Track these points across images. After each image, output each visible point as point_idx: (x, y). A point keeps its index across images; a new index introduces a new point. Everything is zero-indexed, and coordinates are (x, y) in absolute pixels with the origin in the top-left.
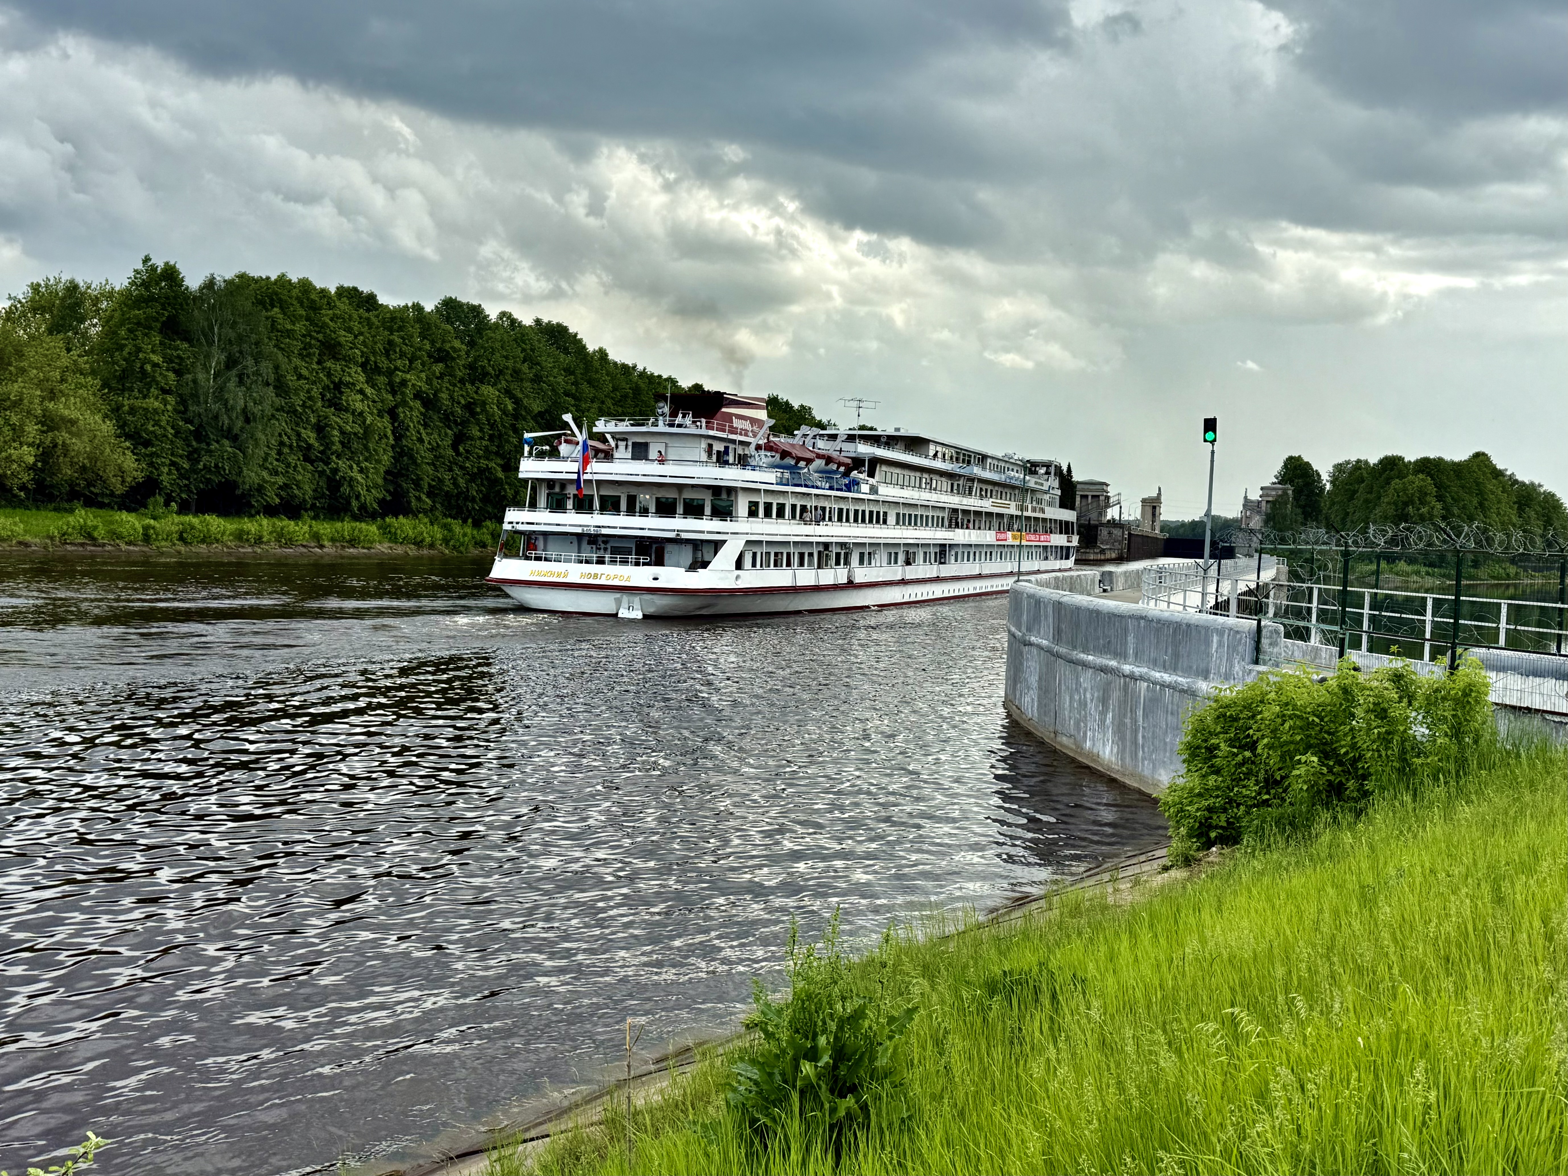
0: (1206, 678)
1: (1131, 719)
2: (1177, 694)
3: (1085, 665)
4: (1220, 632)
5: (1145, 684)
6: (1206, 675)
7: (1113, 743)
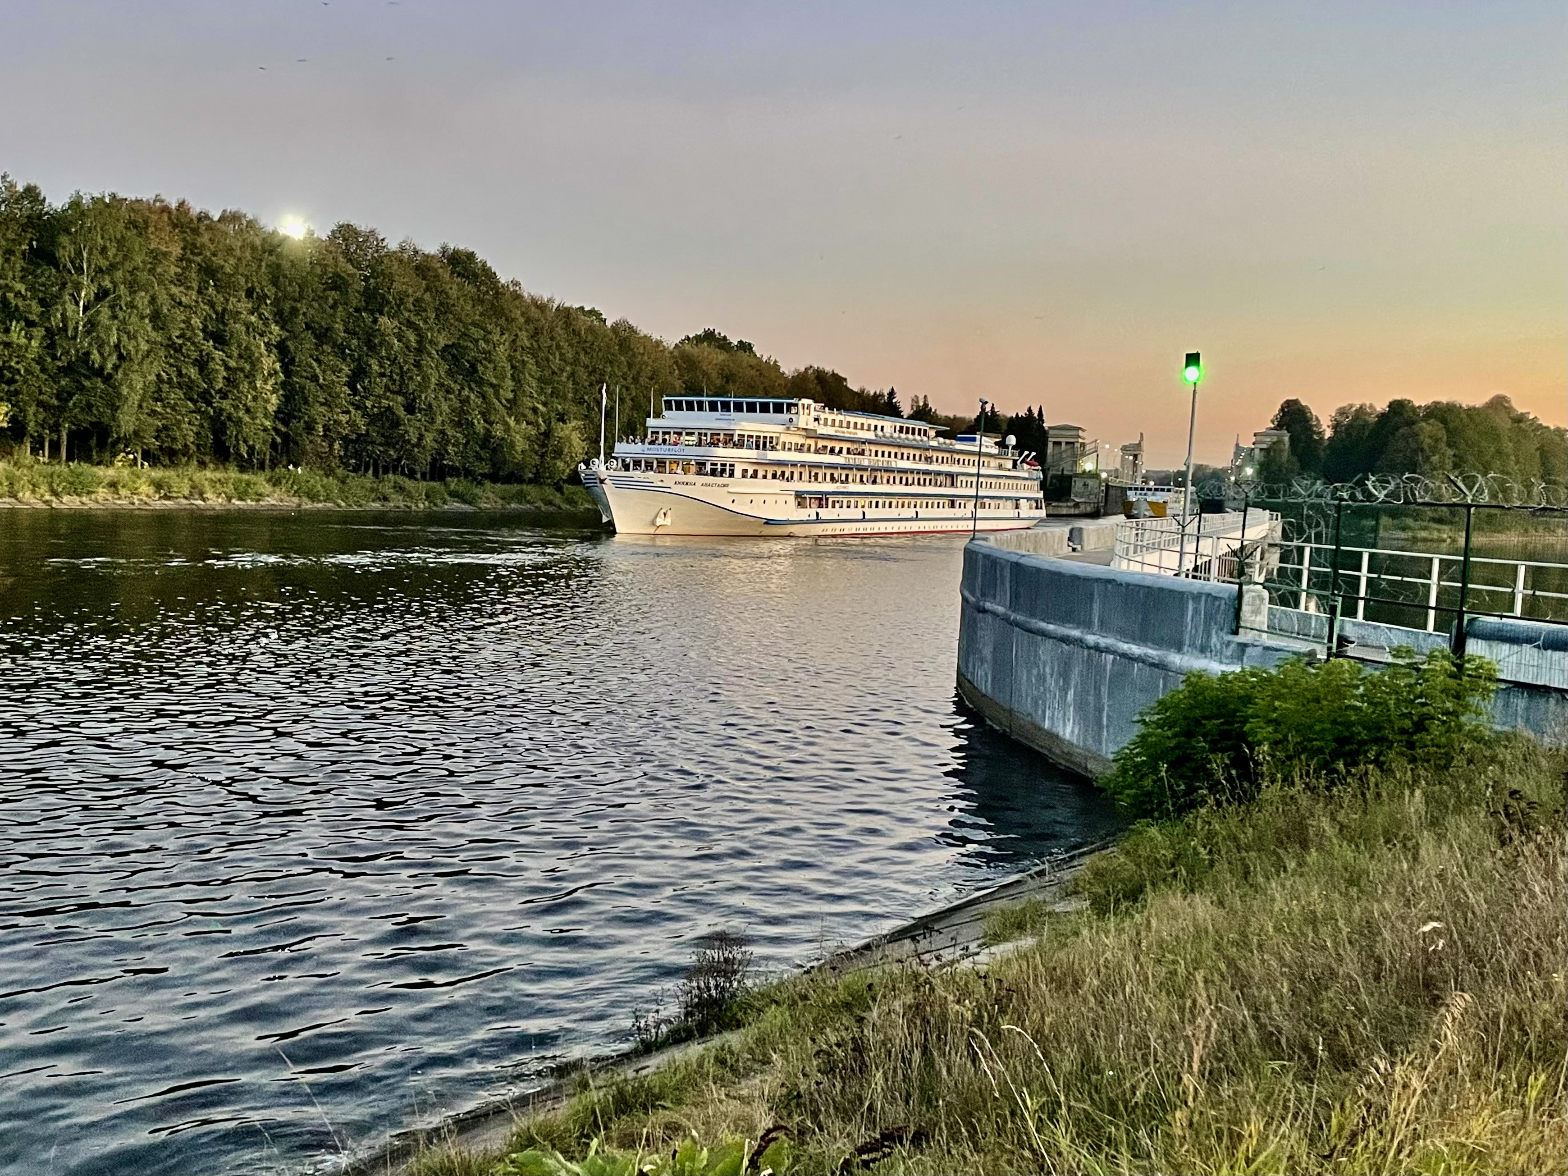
0: (1179, 650)
1: (1095, 696)
2: (1147, 669)
3: (1044, 634)
4: (1197, 597)
5: (1112, 657)
6: (1179, 648)
7: (1074, 723)
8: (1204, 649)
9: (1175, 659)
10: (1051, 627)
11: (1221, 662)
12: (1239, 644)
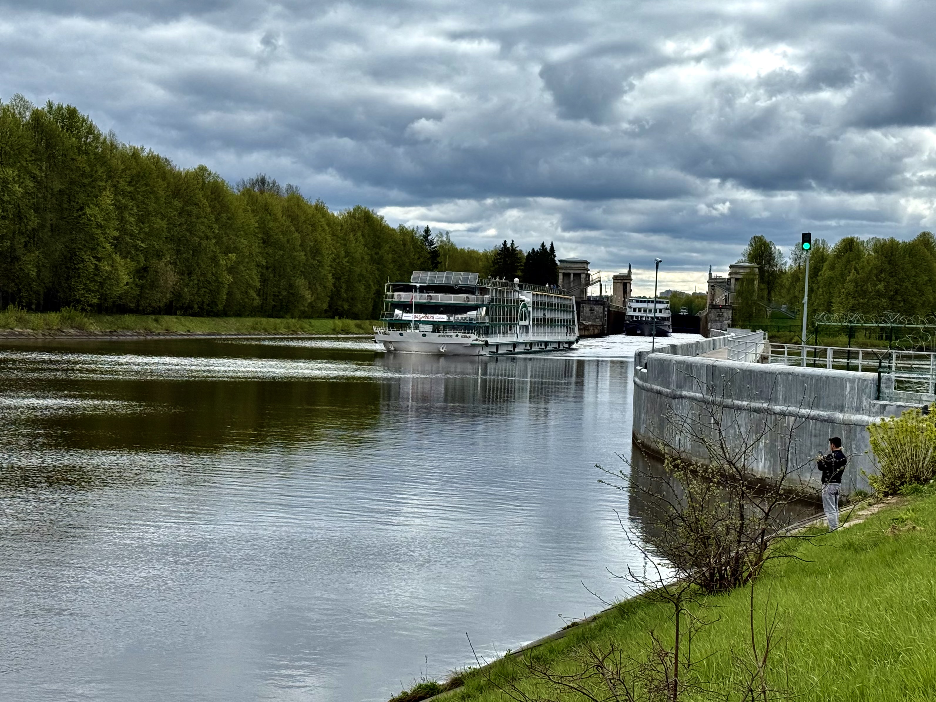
0: (842, 411)
1: (781, 442)
2: (819, 424)
3: (739, 408)
4: (852, 381)
5: (793, 418)
6: (841, 409)
7: (765, 459)
8: (858, 410)
9: (840, 416)
10: (745, 403)
11: (870, 416)
12: (881, 405)
